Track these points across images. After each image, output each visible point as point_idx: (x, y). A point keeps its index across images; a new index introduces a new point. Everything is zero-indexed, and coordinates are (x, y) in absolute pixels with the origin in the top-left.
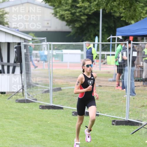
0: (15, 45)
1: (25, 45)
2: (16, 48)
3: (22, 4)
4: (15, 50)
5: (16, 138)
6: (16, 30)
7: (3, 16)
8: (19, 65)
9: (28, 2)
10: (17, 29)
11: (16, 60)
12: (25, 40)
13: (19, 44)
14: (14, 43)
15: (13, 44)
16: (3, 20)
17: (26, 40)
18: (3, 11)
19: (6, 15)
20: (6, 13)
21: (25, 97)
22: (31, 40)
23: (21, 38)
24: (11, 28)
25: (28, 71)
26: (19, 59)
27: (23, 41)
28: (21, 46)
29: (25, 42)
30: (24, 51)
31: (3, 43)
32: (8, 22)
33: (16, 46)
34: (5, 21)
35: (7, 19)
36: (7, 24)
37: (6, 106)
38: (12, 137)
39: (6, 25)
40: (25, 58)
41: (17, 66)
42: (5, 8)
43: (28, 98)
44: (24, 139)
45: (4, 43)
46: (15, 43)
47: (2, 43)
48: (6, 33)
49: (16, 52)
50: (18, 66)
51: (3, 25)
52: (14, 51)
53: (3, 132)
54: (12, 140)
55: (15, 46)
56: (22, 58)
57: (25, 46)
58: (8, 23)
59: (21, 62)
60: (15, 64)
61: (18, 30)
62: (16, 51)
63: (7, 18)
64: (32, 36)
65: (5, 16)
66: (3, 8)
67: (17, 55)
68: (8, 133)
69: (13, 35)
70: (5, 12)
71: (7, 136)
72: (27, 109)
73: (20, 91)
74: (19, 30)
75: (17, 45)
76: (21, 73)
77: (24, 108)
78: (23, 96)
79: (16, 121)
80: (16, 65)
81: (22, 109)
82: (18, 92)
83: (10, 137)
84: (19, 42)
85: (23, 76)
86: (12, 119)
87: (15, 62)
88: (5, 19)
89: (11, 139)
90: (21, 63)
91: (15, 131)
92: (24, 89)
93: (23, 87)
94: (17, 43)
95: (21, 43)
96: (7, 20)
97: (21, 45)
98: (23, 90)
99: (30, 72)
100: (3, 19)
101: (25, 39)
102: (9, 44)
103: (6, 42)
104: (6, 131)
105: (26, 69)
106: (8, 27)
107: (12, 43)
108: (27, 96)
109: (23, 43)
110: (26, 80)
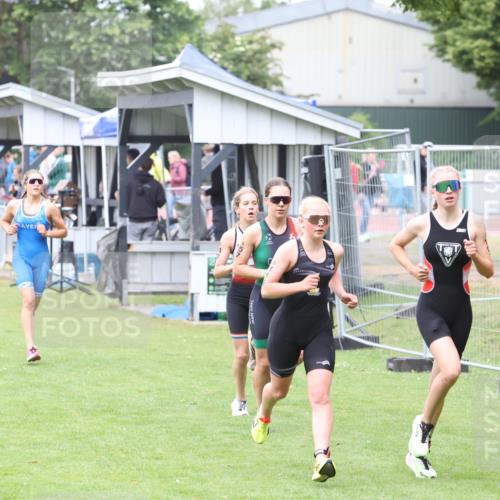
0: (302, 154)
1: (337, 152)
2: (307, 163)
3: (329, 14)
4: (305, 170)
6: (308, 103)
7: (263, 57)
9: (347, 9)
10: (310, 101)
12: (340, 138)
13: (318, 149)
14: (299, 145)
15: (297, 149)
16: (264, 70)
17: (343, 137)
18: (263, 38)
19: (275, 53)
20: (273, 46)
21: (338, 328)
22: (358, 136)
23: (323, 129)
24: (290, 96)
25: (350, 241)
27: (332, 142)
28: (323, 158)
29: (337, 143)
30: (333, 174)
31: (262, 146)
32: (281, 75)
33: (308, 156)
34: (270, 73)
35: (276, 65)
36: (278, 83)
38: (295, 466)
39: (274, 88)
40: (338, 197)
42: (269, 28)
43: (347, 332)
45: (268, 146)
46: (305, 146)
47: (260, 149)
48: (272, 112)
49: (306, 178)
51: (265, 86)
52: (300, 174)
53: (266, 450)
54: (293, 475)
55: (303, 158)
56: (329, 197)
57: (339, 158)
58: (281, 79)
61: (314, 104)
62: (306, 174)
63: (277, 62)
64: (361, 122)
65: (269, 55)
66: (263, 29)
67: (310, 189)
68: (283, 452)
69: (298, 121)
70: (268, 42)
71: (276, 463)
72: (347, 372)
74: (318, 103)
75: (311, 154)
83: (288, 466)
84: (318, 142)
86: (295, 405)
88: (270, 66)
89: (292, 472)
92: (336, 302)
94: (310, 146)
95: (325, 148)
96: (278, 71)
97: (326, 155)
98: (332, 305)
99: (356, 244)
100: (264, 66)
101: (336, 134)
102: (283, 150)
103: (272, 145)
104: (274, 446)
105: (341, 235)
106: (282, 93)
107: (294, 146)
108: (345, 328)
109: (331, 148)
110: (343, 272)
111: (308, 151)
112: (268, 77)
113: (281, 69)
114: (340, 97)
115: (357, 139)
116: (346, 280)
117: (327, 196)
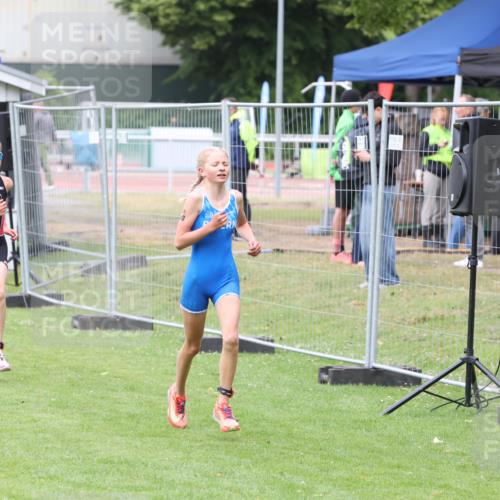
1: (22, 109)
12: (24, 95)
13: (3, 106)
17: (28, 94)
21: (22, 286)
22: (44, 93)
23: (8, 86)
25: (34, 198)
27: (18, 99)
28: (8, 115)
29: (21, 100)
30: (18, 132)
40: (23, 153)
43: (32, 290)
44: (19, 432)
56: (14, 154)
57: (24, 115)
64: (46, 79)
74: (3, 60)
76: (10, 205)
77: (19, 326)
78: (17, 284)
81: (12, 327)
84: (2, 99)
85: (14, 216)
90: (10, 173)
92: (21, 260)
93: (16, 253)
95: (10, 105)
97: (11, 112)
98: (16, 262)
99: (42, 202)
101: (21, 91)
105: (26, 192)
108: (30, 285)
109: (16, 105)
110: (28, 229)
114: (25, 54)
115: (42, 96)
116: (31, 238)
117: (11, 152)
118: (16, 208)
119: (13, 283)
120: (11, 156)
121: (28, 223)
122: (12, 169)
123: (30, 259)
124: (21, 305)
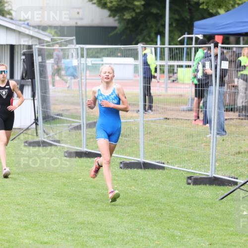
0: (22, 49)
1: (39, 48)
2: (24, 54)
4: (23, 57)
5: (26, 206)
8: (30, 83)
10: (26, 23)
11: (24, 75)
12: (40, 41)
13: (30, 47)
14: (21, 45)
15: (19, 47)
16: (3, 7)
17: (42, 41)
21: (39, 136)
23: (32, 37)
24: (16, 20)
25: (45, 93)
26: (29, 73)
28: (33, 51)
29: (39, 44)
30: (37, 59)
31: (2, 45)
32: (11, 10)
33: (25, 51)
34: (6, 9)
35: (9, 5)
36: (10, 14)
37: (8, 152)
38: (19, 205)
39: (8, 16)
40: (40, 70)
41: (26, 85)
43: (45, 138)
44: (38, 209)
45: (5, 45)
46: (23, 45)
48: (7, 28)
49: (24, 61)
50: (28, 85)
51: (3, 15)
52: (21, 60)
53: (4, 197)
54: (18, 209)
55: (22, 52)
57: (40, 51)
58: (12, 12)
59: (33, 77)
60: (23, 82)
61: (28, 24)
62: (24, 59)
63: (10, 3)
64: (51, 34)
67: (26, 67)
68: (12, 198)
69: (20, 33)
71: (9, 203)
73: (32, 126)
74: (30, 24)
75: (26, 49)
76: (34, 96)
78: (37, 135)
79: (25, 178)
80: (25, 83)
82: (28, 129)
83: (15, 205)
84: (30, 44)
85: (36, 102)
86: (19, 174)
87: (23, 78)
88: (6, 5)
89: (17, 207)
90: (33, 80)
91: (23, 195)
92: (39, 123)
93: (36, 120)
94: (26, 45)
95: (34, 47)
96: (10, 8)
97: (34, 50)
98: (37, 124)
99: (49, 94)
100: (3, 5)
101: (39, 39)
102: (12, 47)
103: (7, 45)
104: (8, 195)
105: (41, 90)
106: (12, 19)
107: (18, 45)
108: (43, 136)
109: (36, 46)
110: (42, 108)
111: (25, 48)
112: (5, 11)
113: (11, 6)
115: (49, 42)
116: (44, 112)
117: (34, 70)
118: (36, 97)
119: (35, 134)
120: (34, 72)
121: (42, 105)
122: (34, 78)
123: (43, 123)
124: (39, 146)
